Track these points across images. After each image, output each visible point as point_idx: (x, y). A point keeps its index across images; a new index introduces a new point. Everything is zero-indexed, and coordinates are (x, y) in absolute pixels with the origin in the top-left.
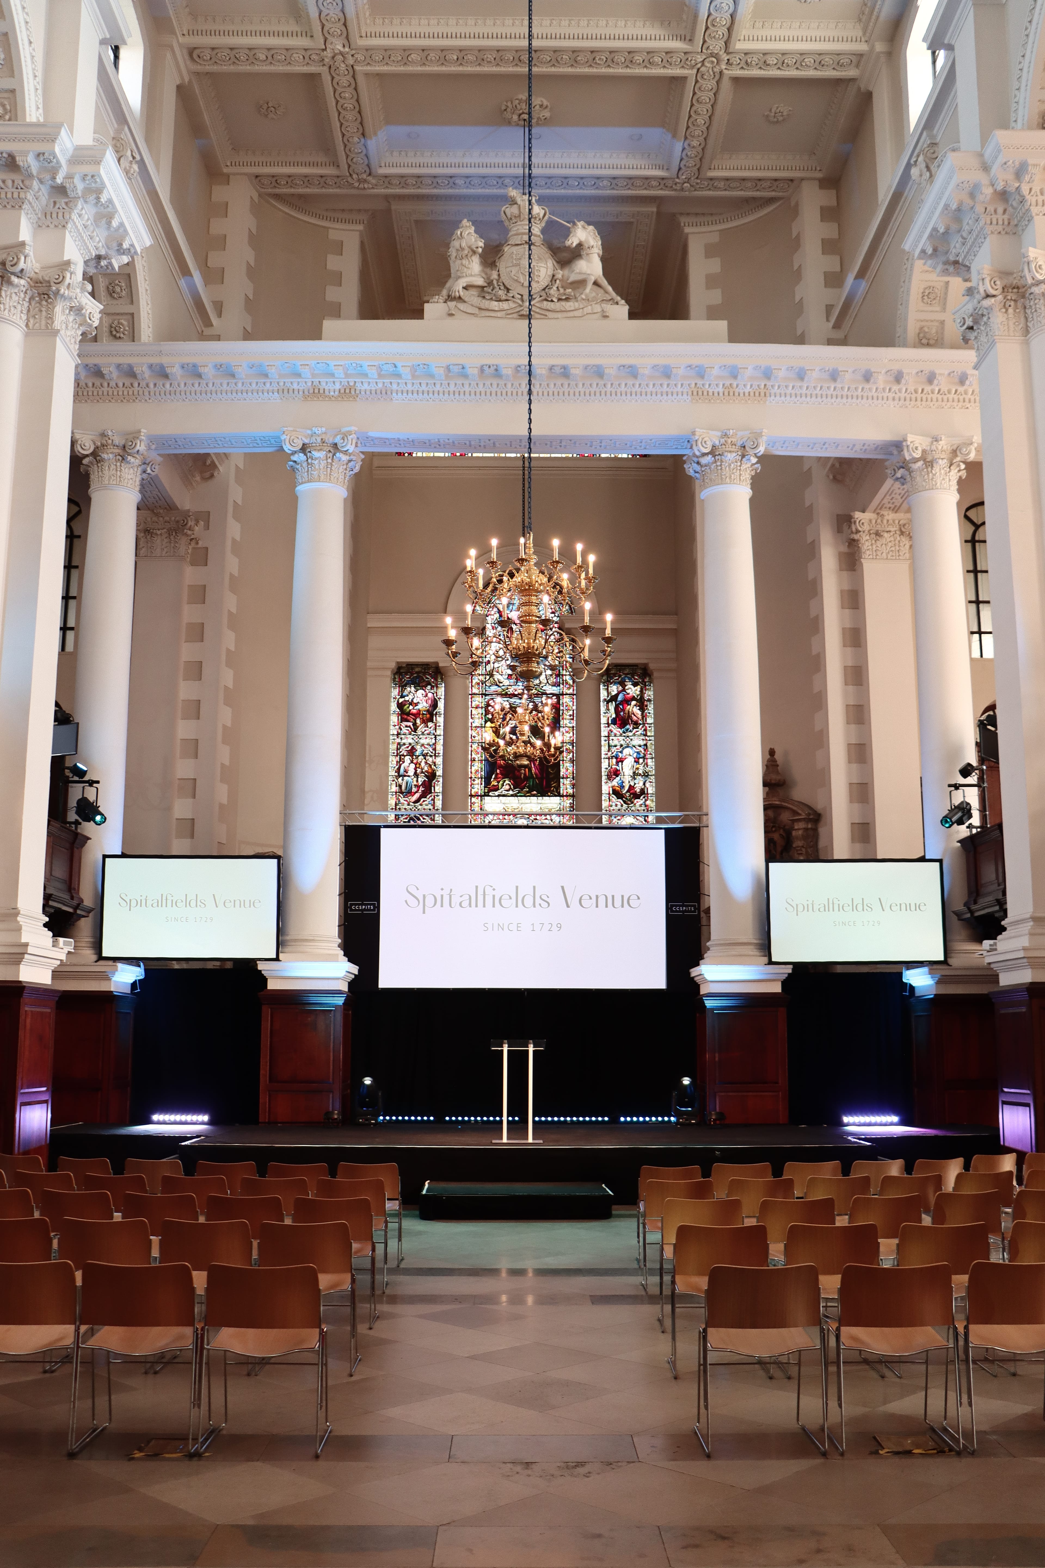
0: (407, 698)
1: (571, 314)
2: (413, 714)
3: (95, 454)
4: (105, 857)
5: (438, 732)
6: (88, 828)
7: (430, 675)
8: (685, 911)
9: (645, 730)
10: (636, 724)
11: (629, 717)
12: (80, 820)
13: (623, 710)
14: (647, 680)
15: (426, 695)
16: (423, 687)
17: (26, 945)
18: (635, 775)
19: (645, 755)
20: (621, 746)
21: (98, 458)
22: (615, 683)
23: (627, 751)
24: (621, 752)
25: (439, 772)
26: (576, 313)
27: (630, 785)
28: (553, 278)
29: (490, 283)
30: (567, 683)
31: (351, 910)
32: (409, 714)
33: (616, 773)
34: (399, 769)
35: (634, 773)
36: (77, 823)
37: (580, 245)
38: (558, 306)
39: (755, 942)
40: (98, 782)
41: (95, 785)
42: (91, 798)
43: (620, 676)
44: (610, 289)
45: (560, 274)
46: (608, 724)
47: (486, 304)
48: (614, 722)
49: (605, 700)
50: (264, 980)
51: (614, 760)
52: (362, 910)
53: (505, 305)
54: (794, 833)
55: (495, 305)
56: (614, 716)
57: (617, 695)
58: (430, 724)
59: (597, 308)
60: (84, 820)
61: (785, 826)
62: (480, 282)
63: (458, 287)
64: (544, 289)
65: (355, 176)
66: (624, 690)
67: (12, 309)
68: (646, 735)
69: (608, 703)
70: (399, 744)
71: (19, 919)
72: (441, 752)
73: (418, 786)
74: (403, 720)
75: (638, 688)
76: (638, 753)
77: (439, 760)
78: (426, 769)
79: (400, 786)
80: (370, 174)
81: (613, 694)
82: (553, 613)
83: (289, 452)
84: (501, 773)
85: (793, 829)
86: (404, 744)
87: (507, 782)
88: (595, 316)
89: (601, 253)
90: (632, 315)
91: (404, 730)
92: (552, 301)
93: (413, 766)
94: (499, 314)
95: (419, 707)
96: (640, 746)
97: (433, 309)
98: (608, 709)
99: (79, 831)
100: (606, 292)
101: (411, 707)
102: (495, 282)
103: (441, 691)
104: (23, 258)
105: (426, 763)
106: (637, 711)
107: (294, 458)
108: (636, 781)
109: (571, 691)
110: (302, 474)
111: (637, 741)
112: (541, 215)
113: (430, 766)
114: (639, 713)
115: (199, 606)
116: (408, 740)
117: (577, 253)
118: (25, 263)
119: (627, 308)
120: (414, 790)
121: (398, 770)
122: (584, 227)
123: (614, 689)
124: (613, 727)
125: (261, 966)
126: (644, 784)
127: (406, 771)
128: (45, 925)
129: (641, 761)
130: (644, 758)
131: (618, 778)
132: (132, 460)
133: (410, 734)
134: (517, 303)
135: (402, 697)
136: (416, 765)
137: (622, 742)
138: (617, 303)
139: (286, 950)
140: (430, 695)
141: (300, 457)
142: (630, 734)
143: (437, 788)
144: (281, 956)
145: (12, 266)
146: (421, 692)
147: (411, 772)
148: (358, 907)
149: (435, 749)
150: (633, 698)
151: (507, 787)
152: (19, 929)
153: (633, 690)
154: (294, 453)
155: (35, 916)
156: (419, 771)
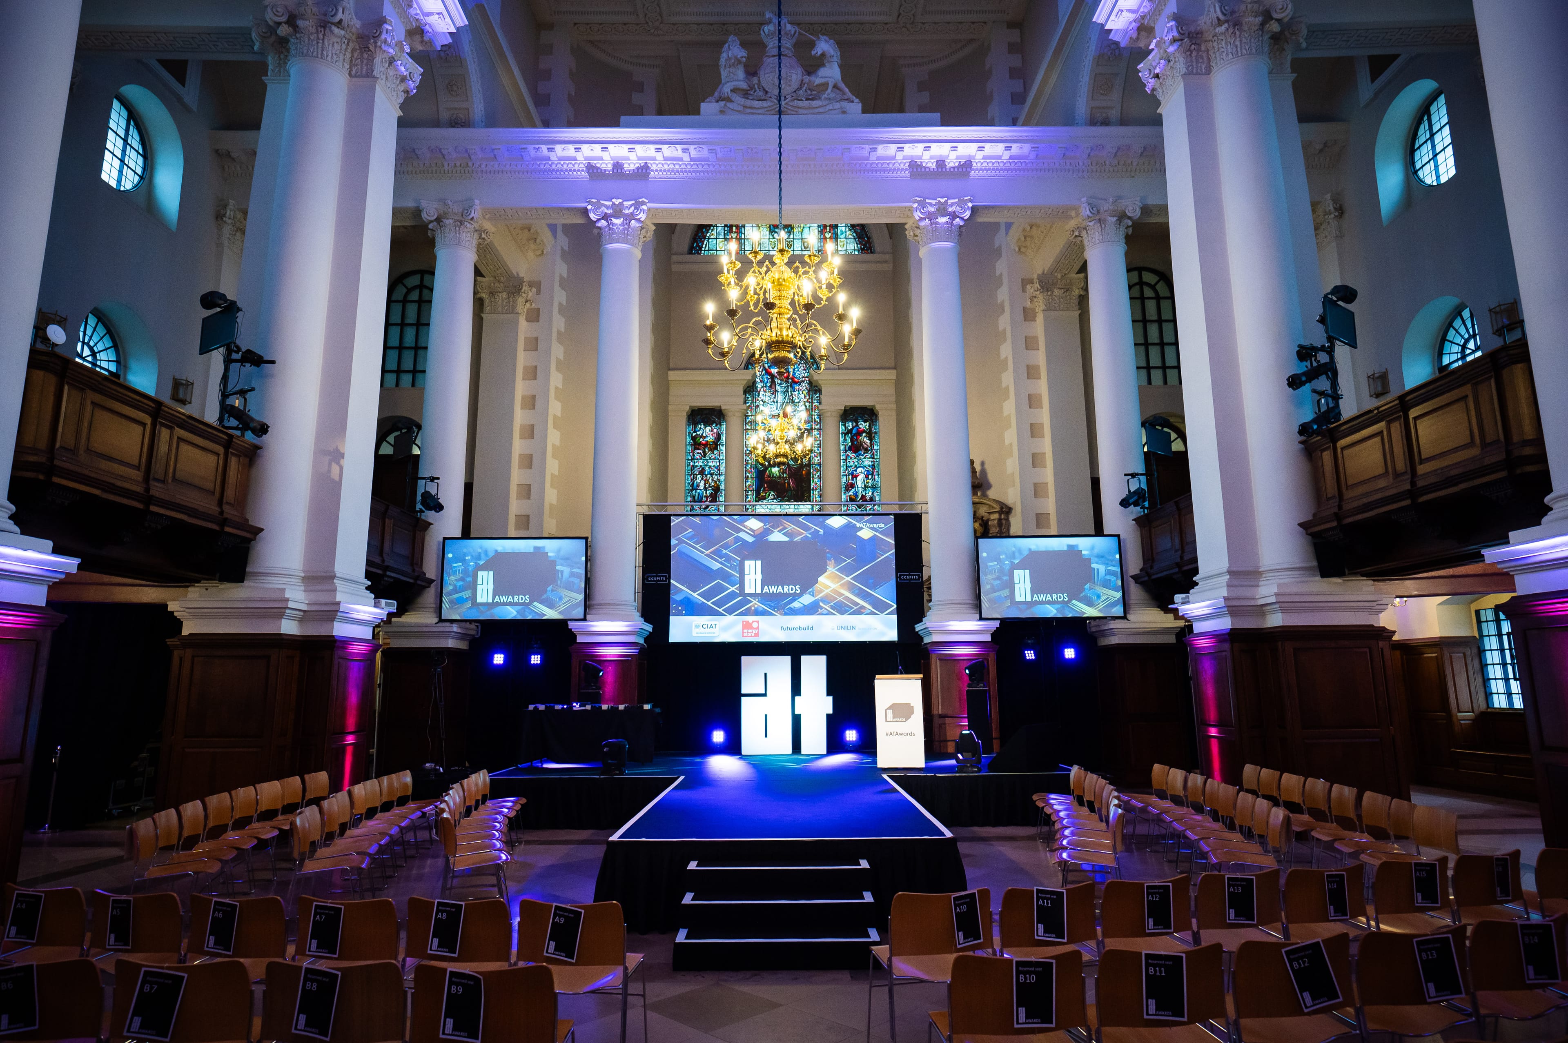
0: (698, 433)
1: (817, 111)
2: (703, 444)
3: (438, 220)
4: (445, 539)
5: (721, 458)
6: (430, 516)
7: (715, 416)
8: (911, 579)
9: (873, 454)
10: (866, 450)
11: (861, 445)
12: (424, 509)
13: (857, 440)
14: (874, 418)
15: (712, 431)
16: (710, 425)
17: (338, 604)
18: (866, 487)
19: (873, 473)
20: (856, 466)
21: (441, 223)
22: (851, 421)
23: (859, 470)
24: (856, 471)
25: (722, 487)
26: (821, 110)
27: (862, 495)
28: (802, 83)
29: (752, 88)
30: (815, 421)
31: (648, 581)
32: (700, 444)
33: (852, 486)
34: (693, 483)
35: (865, 486)
36: (421, 511)
37: (823, 55)
38: (806, 104)
39: (971, 602)
40: (438, 478)
41: (435, 481)
42: (433, 492)
43: (854, 415)
44: (847, 90)
45: (807, 79)
46: (846, 450)
47: (748, 103)
48: (850, 449)
49: (843, 433)
50: (574, 636)
51: (850, 477)
52: (656, 581)
53: (765, 104)
54: (990, 523)
55: (756, 104)
56: (850, 444)
57: (852, 429)
58: (716, 452)
59: (837, 105)
60: (426, 509)
61: (983, 517)
62: (744, 86)
63: (726, 89)
64: (795, 91)
65: (650, 24)
66: (857, 425)
67: (335, 57)
68: (873, 458)
69: (845, 435)
70: (693, 466)
71: (335, 581)
72: (724, 472)
73: (707, 497)
74: (696, 449)
75: (868, 424)
76: (868, 471)
77: (722, 478)
78: (713, 484)
79: (694, 497)
80: (661, 23)
81: (849, 428)
82: (804, 370)
83: (595, 220)
84: (767, 487)
85: (988, 520)
86: (697, 466)
87: (772, 493)
88: (835, 112)
89: (839, 62)
90: (865, 111)
91: (697, 456)
92: (801, 100)
93: (703, 482)
94: (760, 111)
95: (708, 439)
96: (869, 466)
97: (708, 108)
98: (845, 439)
99: (423, 517)
100: (844, 93)
101: (701, 440)
102: (756, 86)
103: (724, 427)
104: (341, 10)
105: (713, 480)
106: (867, 440)
107: (599, 225)
108: (867, 492)
109: (818, 427)
110: (606, 237)
111: (867, 463)
112: (793, 32)
113: (716, 482)
114: (868, 441)
115: (533, 352)
116: (700, 463)
117: (820, 61)
118: (343, 13)
119: (860, 105)
120: (704, 499)
121: (692, 486)
122: (826, 41)
123: (850, 425)
124: (850, 453)
125: (571, 625)
126: (873, 494)
127: (698, 486)
128: (367, 588)
129: (870, 477)
130: (872, 475)
131: (854, 490)
132: (468, 225)
133: (701, 459)
134: (774, 102)
135: (695, 432)
136: (705, 481)
137: (856, 463)
138: (853, 102)
139: (592, 612)
140: (715, 430)
141: (603, 223)
142: (862, 457)
143: (721, 498)
144: (588, 617)
145: (332, 16)
146: (708, 428)
147: (702, 487)
148: (653, 579)
149: (719, 470)
150: (864, 431)
151: (772, 497)
152: (334, 590)
153: (863, 426)
154: (598, 220)
155: (359, 580)
156: (707, 485)
